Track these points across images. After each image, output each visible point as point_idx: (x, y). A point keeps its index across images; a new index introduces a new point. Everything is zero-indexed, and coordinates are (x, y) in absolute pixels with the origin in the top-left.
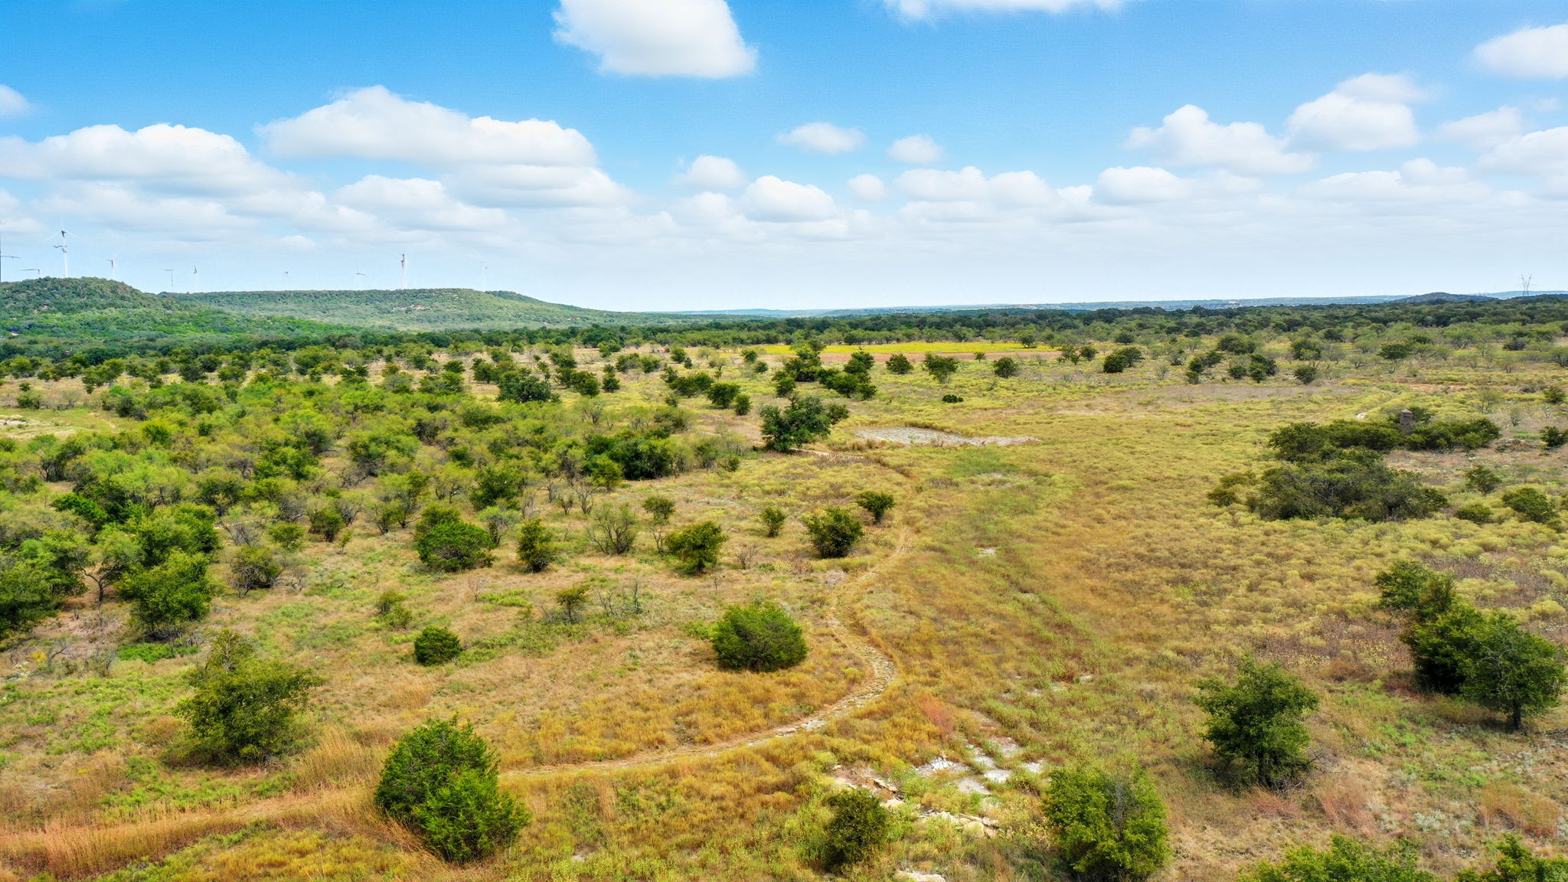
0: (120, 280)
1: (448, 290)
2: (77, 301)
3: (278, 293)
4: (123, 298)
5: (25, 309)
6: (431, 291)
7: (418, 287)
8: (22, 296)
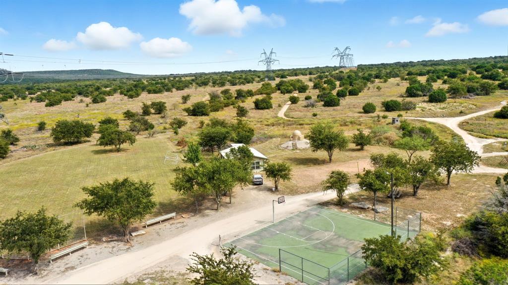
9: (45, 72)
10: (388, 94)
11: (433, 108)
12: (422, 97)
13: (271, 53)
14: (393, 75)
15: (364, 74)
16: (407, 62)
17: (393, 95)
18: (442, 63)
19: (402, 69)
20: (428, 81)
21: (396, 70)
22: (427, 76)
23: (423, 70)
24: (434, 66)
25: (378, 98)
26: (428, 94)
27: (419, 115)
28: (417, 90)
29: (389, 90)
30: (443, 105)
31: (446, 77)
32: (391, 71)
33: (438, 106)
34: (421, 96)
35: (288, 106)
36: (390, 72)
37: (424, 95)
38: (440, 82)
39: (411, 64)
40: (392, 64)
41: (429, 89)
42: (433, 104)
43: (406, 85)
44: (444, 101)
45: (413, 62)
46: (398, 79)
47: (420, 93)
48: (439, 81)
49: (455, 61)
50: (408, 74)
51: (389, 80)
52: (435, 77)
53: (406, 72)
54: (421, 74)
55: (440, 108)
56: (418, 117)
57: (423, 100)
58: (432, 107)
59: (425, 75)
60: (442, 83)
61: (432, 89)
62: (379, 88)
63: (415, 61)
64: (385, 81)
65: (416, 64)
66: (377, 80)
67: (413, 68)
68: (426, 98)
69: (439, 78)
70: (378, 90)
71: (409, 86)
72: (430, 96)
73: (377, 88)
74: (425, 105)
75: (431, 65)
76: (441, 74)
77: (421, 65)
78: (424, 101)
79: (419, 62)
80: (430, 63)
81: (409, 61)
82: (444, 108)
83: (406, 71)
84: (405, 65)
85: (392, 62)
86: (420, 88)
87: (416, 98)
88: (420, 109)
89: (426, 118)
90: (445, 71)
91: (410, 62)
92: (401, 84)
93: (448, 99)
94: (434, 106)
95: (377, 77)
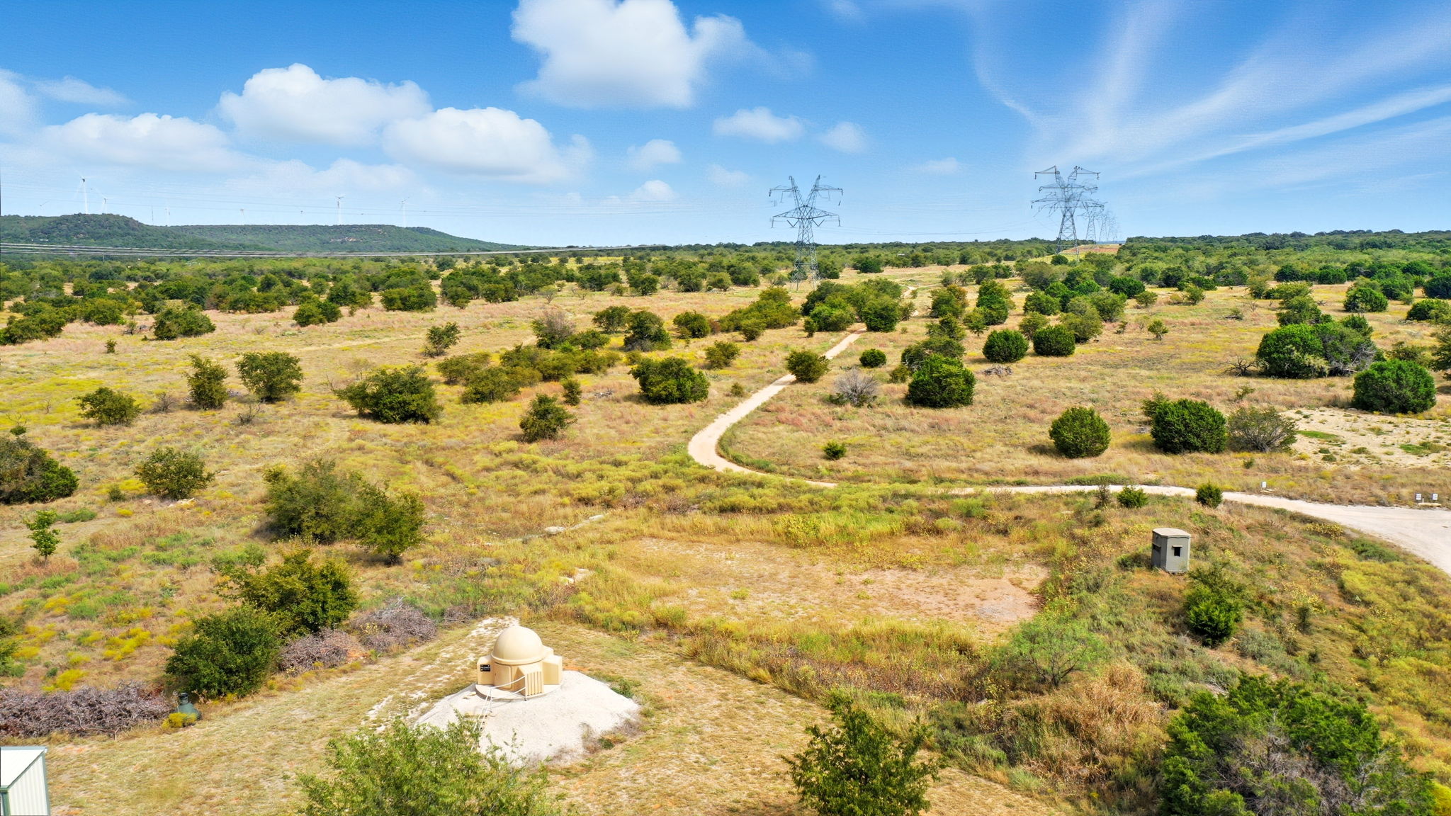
0: (129, 216)
1: (375, 226)
2: (103, 231)
3: (240, 227)
4: (133, 229)
5: (67, 236)
6: (361, 226)
7: (351, 224)
8: (64, 227)
9: (244, 229)
10: (1187, 358)
11: (1372, 443)
12: (1323, 382)
13: (816, 189)
14: (1226, 277)
15: (1129, 269)
16: (1285, 235)
17: (1207, 365)
18: (1397, 240)
19: (1261, 257)
20: (1350, 306)
21: (1238, 261)
22: (1349, 284)
23: (1332, 264)
24: (1370, 250)
25: (1144, 372)
26: (1351, 367)
27: (1303, 487)
28: (1307, 348)
29: (1200, 336)
30: (1416, 428)
31: (1418, 292)
32: (1221, 264)
33: (1397, 437)
34: (1321, 374)
35: (780, 388)
36: (1221, 266)
37: (1335, 372)
38: (1396, 309)
39: (1298, 241)
40: (1237, 239)
41: (1358, 347)
42: (1375, 419)
43: (1265, 319)
44: (1425, 408)
45: (1301, 235)
46: (1242, 291)
47: (1319, 362)
48: (1392, 305)
49: (1439, 237)
50: (1281, 276)
51: (1208, 294)
52: (1379, 294)
53: (1275, 269)
54: (1325, 278)
55: (1407, 448)
56: (1302, 496)
57: (1329, 395)
58: (1371, 436)
59: (1341, 281)
60: (1405, 315)
61: (1369, 344)
62: (1157, 330)
63: (1311, 231)
64: (1194, 299)
65: (1312, 242)
66: (1164, 294)
67: (1299, 255)
68: (1344, 388)
69: (1391, 294)
70: (1152, 336)
71: (1274, 326)
72: (1363, 383)
73: (1151, 329)
74: (1335, 421)
75: (1362, 247)
76: (1399, 279)
77: (1329, 244)
78: (1334, 403)
79: (1322, 234)
80: (1357, 241)
81: (1289, 233)
82: (1424, 445)
83: (1275, 263)
84: (1272, 244)
85: (1239, 234)
86: (1318, 344)
87: (1301, 383)
88: (1316, 444)
89: (1339, 501)
90: (1409, 270)
91: (1294, 235)
92: (1247, 315)
93: (1439, 398)
94: (1378, 432)
95: (1169, 281)
